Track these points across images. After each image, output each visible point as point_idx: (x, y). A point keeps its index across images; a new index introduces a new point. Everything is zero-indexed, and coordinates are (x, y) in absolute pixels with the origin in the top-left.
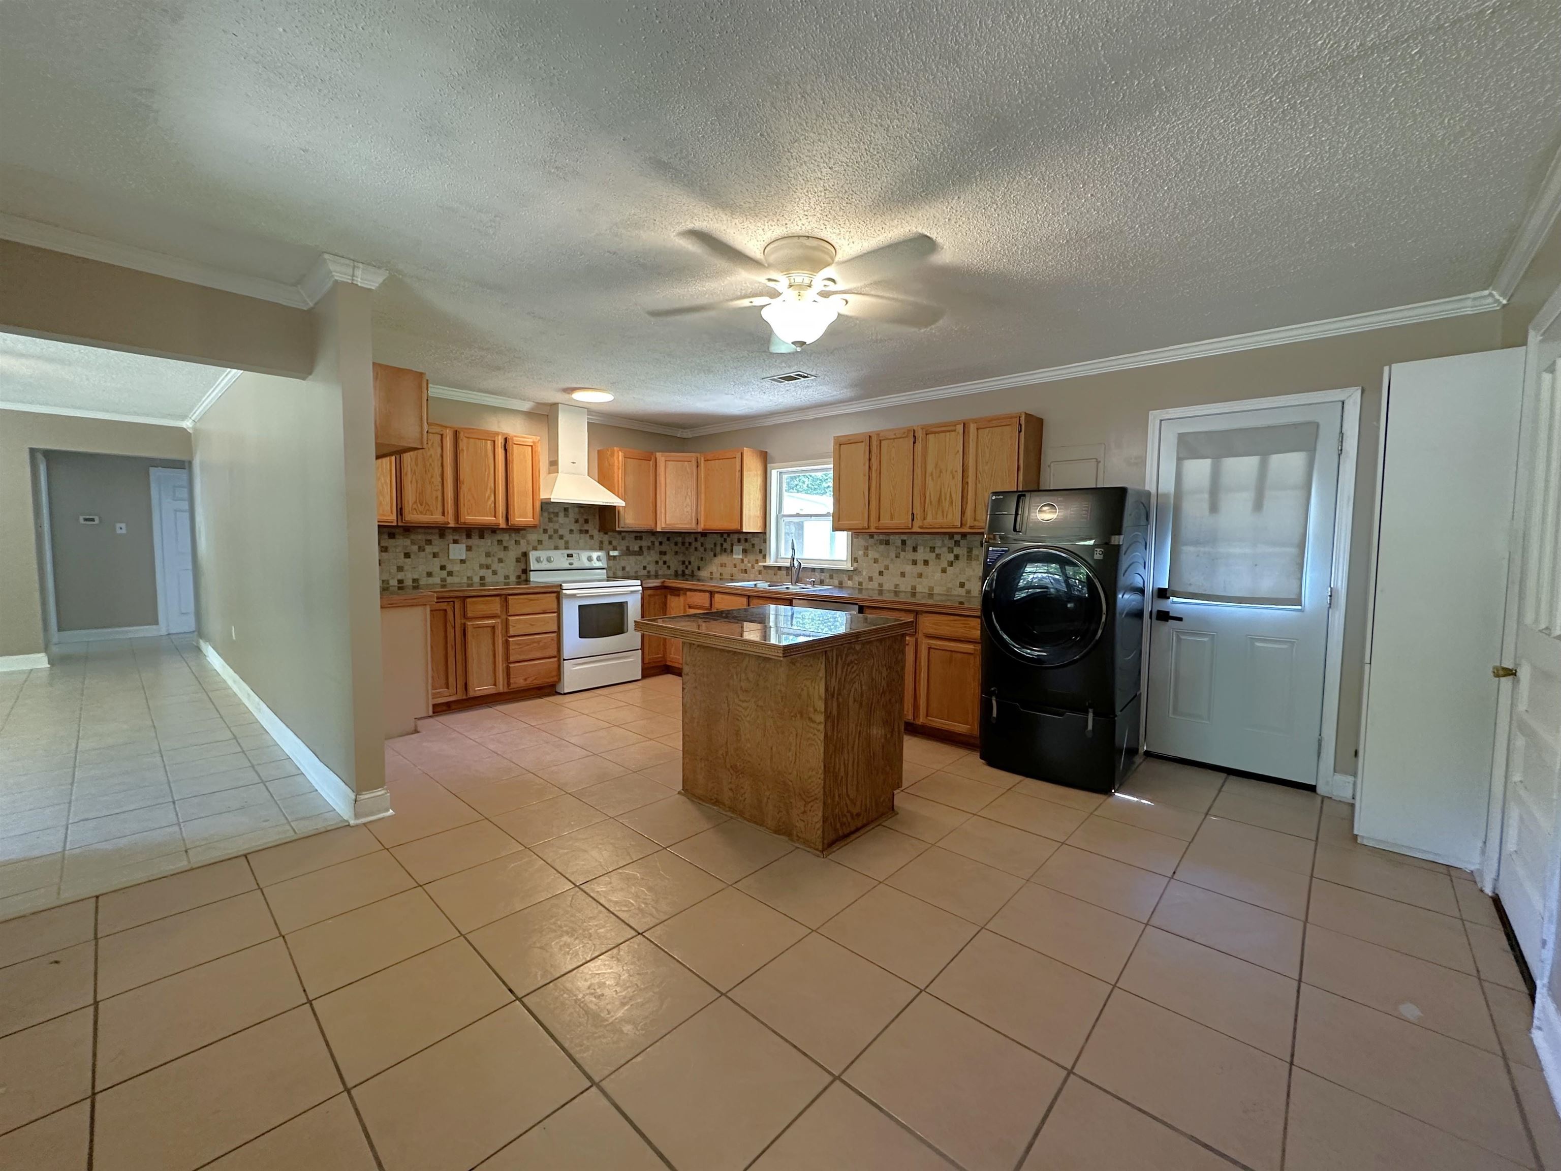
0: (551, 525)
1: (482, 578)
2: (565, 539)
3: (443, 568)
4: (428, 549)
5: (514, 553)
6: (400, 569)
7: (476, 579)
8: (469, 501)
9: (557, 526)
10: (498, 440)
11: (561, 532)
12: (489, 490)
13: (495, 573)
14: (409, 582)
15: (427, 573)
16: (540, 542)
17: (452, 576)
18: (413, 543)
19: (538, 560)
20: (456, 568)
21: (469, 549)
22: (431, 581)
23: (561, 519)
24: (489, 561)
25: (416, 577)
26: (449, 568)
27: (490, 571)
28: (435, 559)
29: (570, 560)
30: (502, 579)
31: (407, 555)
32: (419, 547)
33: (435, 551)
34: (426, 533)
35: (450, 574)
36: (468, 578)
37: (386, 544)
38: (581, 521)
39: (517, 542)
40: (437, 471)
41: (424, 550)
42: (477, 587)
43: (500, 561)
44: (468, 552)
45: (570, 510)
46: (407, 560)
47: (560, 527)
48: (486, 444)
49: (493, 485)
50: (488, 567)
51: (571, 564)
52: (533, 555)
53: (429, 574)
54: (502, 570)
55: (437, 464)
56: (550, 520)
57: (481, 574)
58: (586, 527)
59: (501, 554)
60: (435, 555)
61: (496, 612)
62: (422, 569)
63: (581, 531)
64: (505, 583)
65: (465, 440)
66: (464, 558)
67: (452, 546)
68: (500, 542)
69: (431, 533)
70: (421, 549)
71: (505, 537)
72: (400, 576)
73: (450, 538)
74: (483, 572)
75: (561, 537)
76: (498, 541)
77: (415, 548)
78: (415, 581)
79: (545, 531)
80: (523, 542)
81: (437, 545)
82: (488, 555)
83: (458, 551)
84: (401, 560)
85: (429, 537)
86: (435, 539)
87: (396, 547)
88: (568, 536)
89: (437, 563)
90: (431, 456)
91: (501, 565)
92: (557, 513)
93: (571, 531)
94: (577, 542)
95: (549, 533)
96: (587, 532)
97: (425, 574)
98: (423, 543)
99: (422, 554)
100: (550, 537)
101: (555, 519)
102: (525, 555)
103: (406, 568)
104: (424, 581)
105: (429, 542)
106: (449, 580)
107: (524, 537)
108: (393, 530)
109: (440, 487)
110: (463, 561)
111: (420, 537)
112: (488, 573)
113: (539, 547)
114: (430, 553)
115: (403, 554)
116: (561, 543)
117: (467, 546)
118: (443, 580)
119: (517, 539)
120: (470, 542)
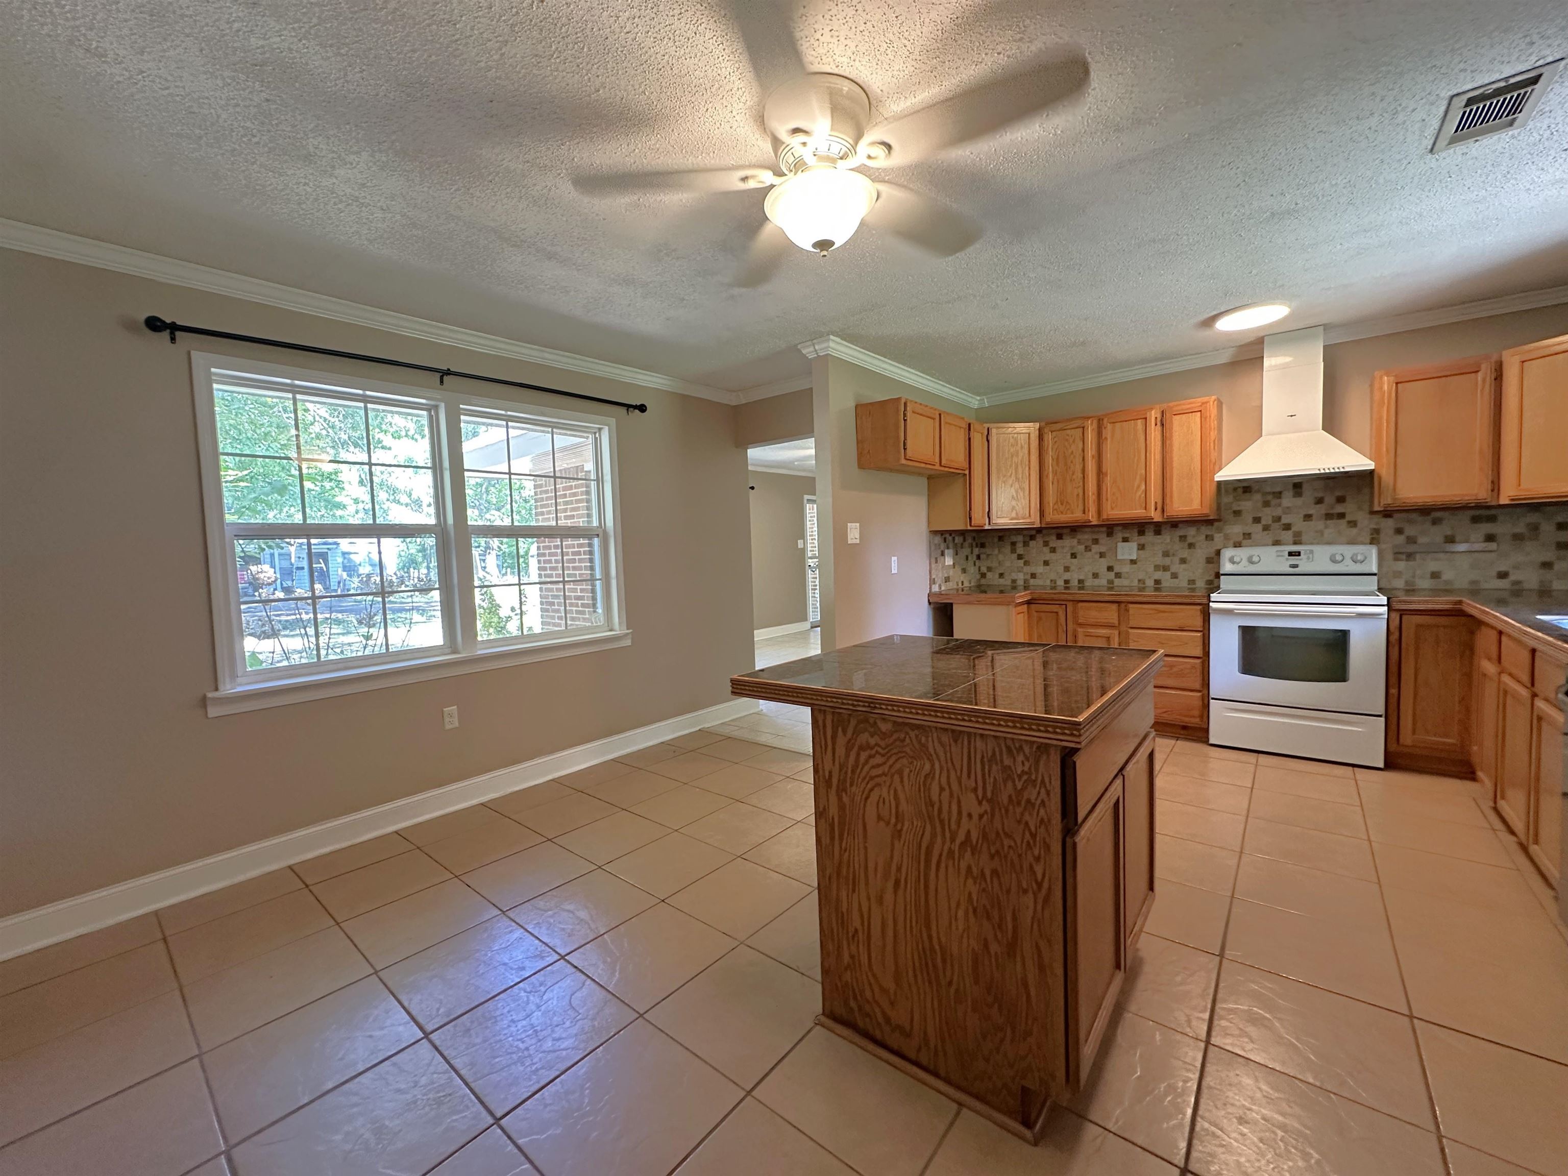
0: (1267, 510)
1: (1157, 582)
2: (1293, 529)
3: (1110, 569)
4: (1096, 548)
5: (1202, 551)
6: (1067, 569)
7: (1150, 583)
8: (1114, 494)
9: (1278, 512)
10: (1151, 415)
11: (1285, 520)
12: (1138, 477)
13: (1175, 576)
14: (1075, 583)
15: (1094, 574)
16: (1247, 536)
17: (1120, 577)
18: (1079, 542)
19: (1232, 561)
20: (1126, 569)
21: (1141, 547)
22: (1097, 582)
23: (1288, 500)
24: (1167, 561)
25: (1081, 577)
26: (1117, 569)
27: (1168, 574)
28: (1102, 559)
29: (1294, 560)
30: (1184, 584)
31: (1074, 556)
32: (1086, 547)
33: (1102, 550)
34: (1093, 532)
35: (1118, 575)
36: (1139, 581)
37: (1054, 545)
38: (1329, 499)
39: (1209, 538)
40: (1078, 468)
41: (1090, 550)
42: (1150, 592)
43: (1183, 561)
44: (1141, 552)
45: (1305, 486)
46: (1074, 560)
47: (1285, 513)
48: (1136, 425)
49: (1143, 472)
50: (1165, 569)
51: (1295, 566)
52: (1227, 553)
53: (1096, 575)
54: (1186, 574)
55: (1078, 460)
56: (1266, 504)
57: (1156, 578)
58: (1339, 509)
59: (1185, 553)
60: (1102, 555)
61: (1112, 621)
62: (1088, 570)
63: (1329, 516)
64: (1189, 589)
65: (1109, 426)
66: (1134, 558)
67: (1120, 545)
68: (1183, 538)
69: (1098, 532)
70: (1088, 549)
71: (1191, 531)
72: (1067, 576)
73: (1119, 535)
74: (1158, 575)
75: (1287, 527)
76: (1181, 537)
77: (1082, 547)
78: (1080, 581)
79: (1257, 520)
80: (1218, 537)
81: (1105, 543)
82: (1166, 554)
83: (1127, 551)
84: (1068, 560)
85: (1095, 537)
86: (1103, 538)
87: (1063, 547)
88: (1299, 524)
89: (1104, 563)
90: (1072, 453)
91: (1183, 566)
92: (1280, 493)
93: (1308, 517)
94: (1321, 533)
95: (1264, 522)
96: (1342, 516)
97: (1090, 575)
98: (1090, 543)
99: (1089, 554)
100: (1266, 528)
101: (1274, 502)
102: (1218, 553)
103: (1072, 568)
104: (1089, 582)
105: (1096, 541)
106: (1117, 582)
107: (1220, 530)
108: (1059, 531)
109: (1081, 484)
110: (1133, 562)
111: (1086, 537)
112: (1165, 577)
113: (1244, 542)
114: (1096, 553)
115: (1069, 554)
116: (1288, 535)
117: (1139, 545)
118: (1110, 582)
119: (1209, 533)
120: (1143, 540)
